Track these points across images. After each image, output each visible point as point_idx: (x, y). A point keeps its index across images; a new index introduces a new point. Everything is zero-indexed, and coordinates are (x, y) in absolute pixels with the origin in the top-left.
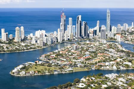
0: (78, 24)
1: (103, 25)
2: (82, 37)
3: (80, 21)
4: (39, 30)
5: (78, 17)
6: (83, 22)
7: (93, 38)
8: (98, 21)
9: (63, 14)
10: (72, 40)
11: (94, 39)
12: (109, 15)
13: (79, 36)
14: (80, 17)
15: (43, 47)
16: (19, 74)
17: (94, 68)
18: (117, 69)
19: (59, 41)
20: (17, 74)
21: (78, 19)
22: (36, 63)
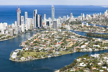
0: (35, 17)
1: (49, 18)
2: (38, 28)
3: (36, 14)
4: (1, 23)
7: (47, 28)
8: (45, 14)
9: (19, 9)
10: (31, 30)
11: (49, 29)
12: (53, 9)
13: (36, 27)
14: (36, 11)
15: (13, 37)
16: (20, 60)
17: (75, 51)
18: (92, 51)
20: (18, 60)
21: (35, 13)
22: (24, 49)
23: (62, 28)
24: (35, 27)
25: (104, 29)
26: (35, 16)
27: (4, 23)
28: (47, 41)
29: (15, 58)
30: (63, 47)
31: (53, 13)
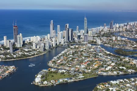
2: (70, 41)
3: (68, 28)
4: (35, 36)
6: (70, 29)
8: (78, 27)
16: (43, 84)
19: (54, 46)
21: (66, 27)
22: (49, 70)
23: (93, 42)
24: (66, 40)
25: (135, 44)
26: (66, 30)
27: (37, 36)
28: (74, 60)
29: (38, 81)
30: (88, 68)
31: (86, 25)
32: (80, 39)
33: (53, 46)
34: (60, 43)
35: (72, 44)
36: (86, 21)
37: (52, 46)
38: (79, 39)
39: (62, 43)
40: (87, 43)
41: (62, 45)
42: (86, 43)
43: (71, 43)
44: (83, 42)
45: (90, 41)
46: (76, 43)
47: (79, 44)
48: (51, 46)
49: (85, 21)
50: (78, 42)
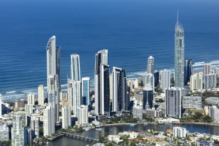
0: (99, 76)
5: (100, 54)
6: (114, 68)
13: (103, 112)
14: (105, 54)
19: (46, 133)
21: (100, 62)
23: (198, 116)
31: (180, 52)
32: (151, 107)
33: (41, 133)
34: (74, 120)
35: (121, 123)
36: (180, 38)
37: (37, 133)
38: (147, 105)
39: (82, 121)
40: (177, 121)
41: (81, 130)
42: (171, 120)
43: (118, 119)
44: (162, 116)
45: (190, 112)
46: (135, 121)
47: (146, 123)
48: (34, 136)
49: (177, 38)
50: (141, 118)
